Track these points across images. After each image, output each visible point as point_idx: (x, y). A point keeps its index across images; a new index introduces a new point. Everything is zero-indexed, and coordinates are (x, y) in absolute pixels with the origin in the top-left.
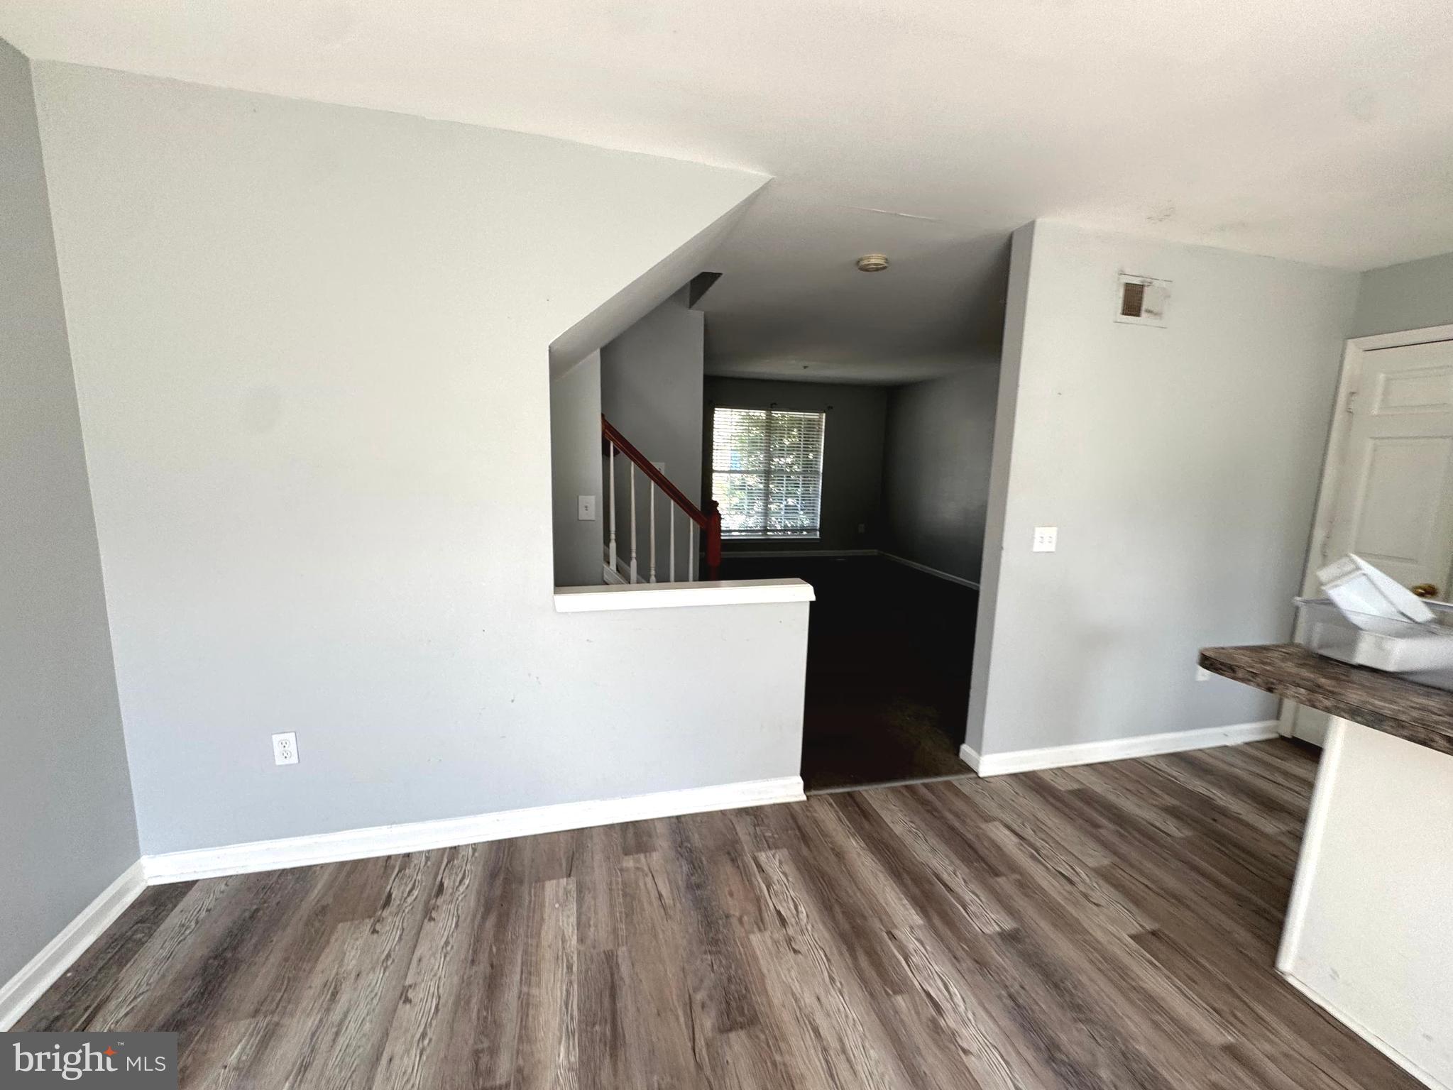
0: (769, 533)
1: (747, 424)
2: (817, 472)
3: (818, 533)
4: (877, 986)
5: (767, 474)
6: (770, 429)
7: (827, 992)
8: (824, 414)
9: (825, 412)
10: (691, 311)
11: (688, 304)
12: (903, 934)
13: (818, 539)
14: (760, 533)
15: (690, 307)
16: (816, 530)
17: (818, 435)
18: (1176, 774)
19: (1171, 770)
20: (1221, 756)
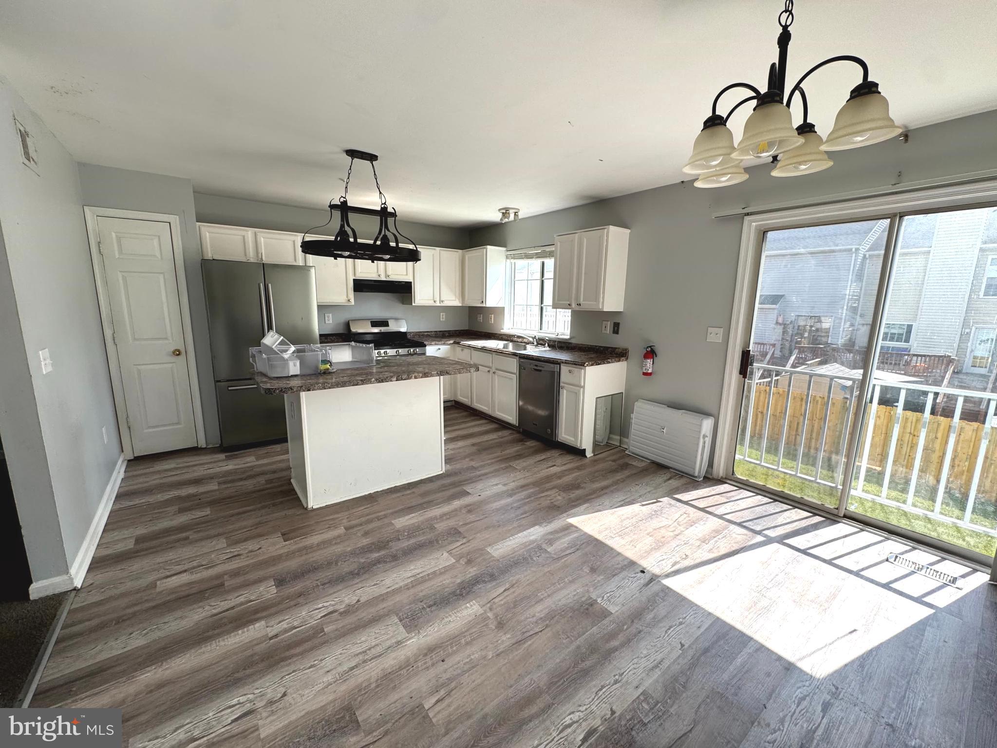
4: (316, 641)
7: (322, 668)
12: (272, 632)
18: (143, 501)
19: (137, 501)
20: (132, 482)
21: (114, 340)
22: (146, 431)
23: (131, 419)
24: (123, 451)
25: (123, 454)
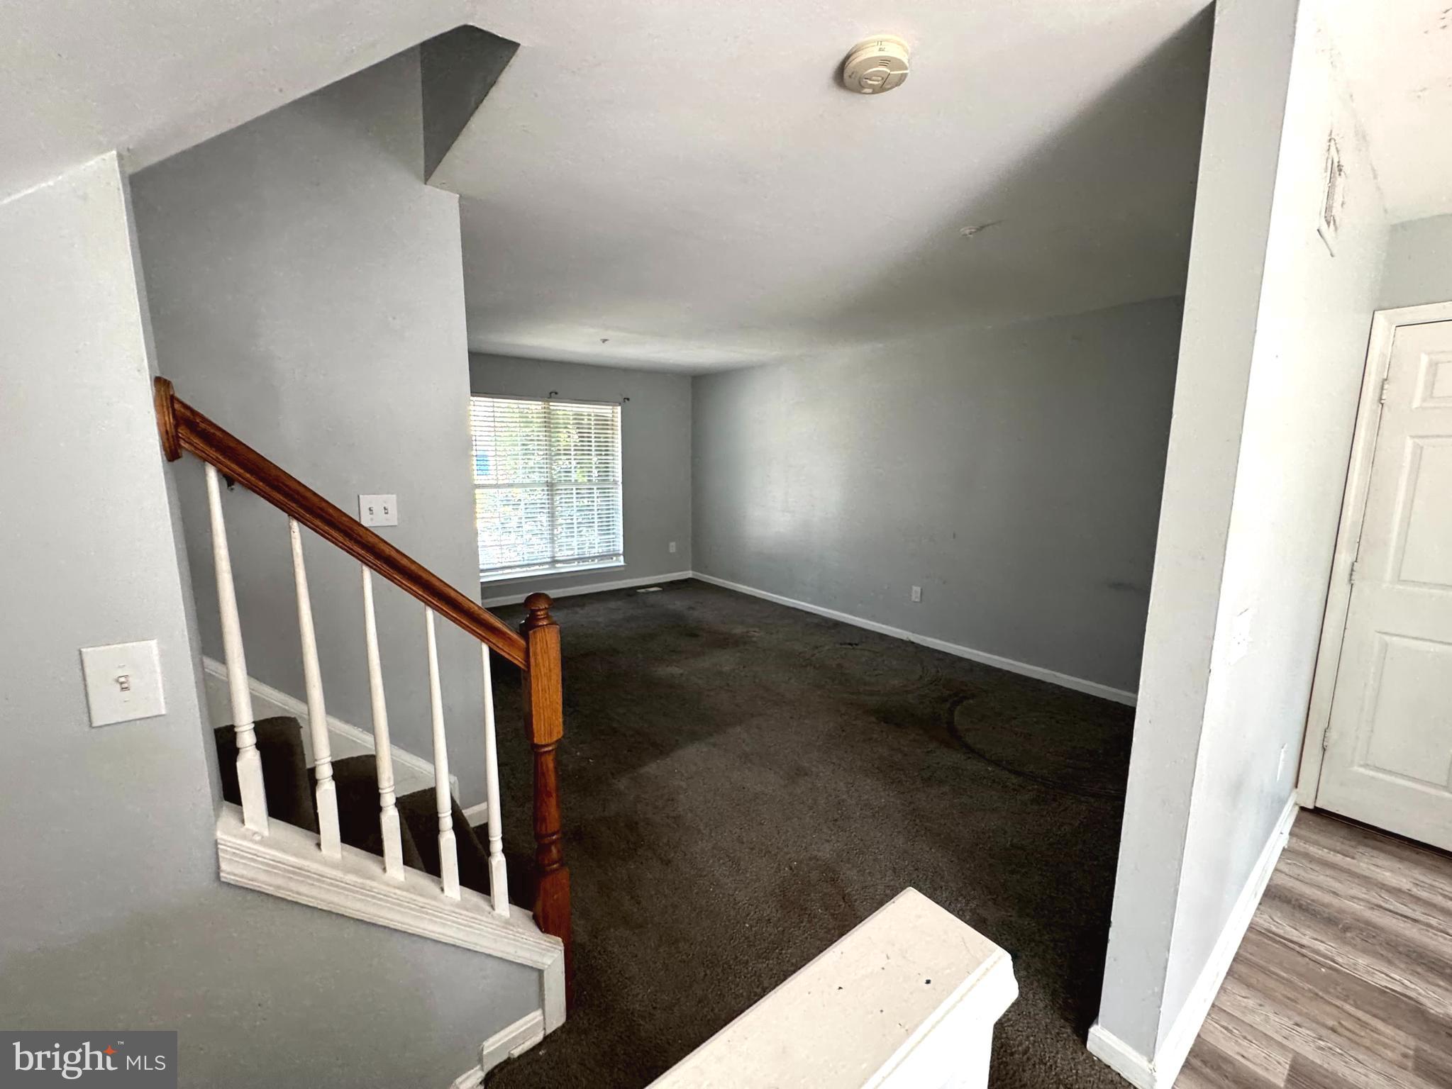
0: (558, 565)
1: (518, 420)
2: (615, 482)
3: (622, 558)
5: (551, 486)
6: (549, 427)
8: (619, 408)
9: (620, 404)
10: (428, 189)
11: (423, 172)
13: (622, 566)
14: (547, 566)
15: (426, 181)
16: (619, 555)
17: (613, 434)
18: (1322, 947)
19: (1307, 936)
20: (1302, 873)
21: (1351, 575)
22: (1356, 768)
23: (1333, 735)
24: (1296, 787)
25: (1295, 790)
